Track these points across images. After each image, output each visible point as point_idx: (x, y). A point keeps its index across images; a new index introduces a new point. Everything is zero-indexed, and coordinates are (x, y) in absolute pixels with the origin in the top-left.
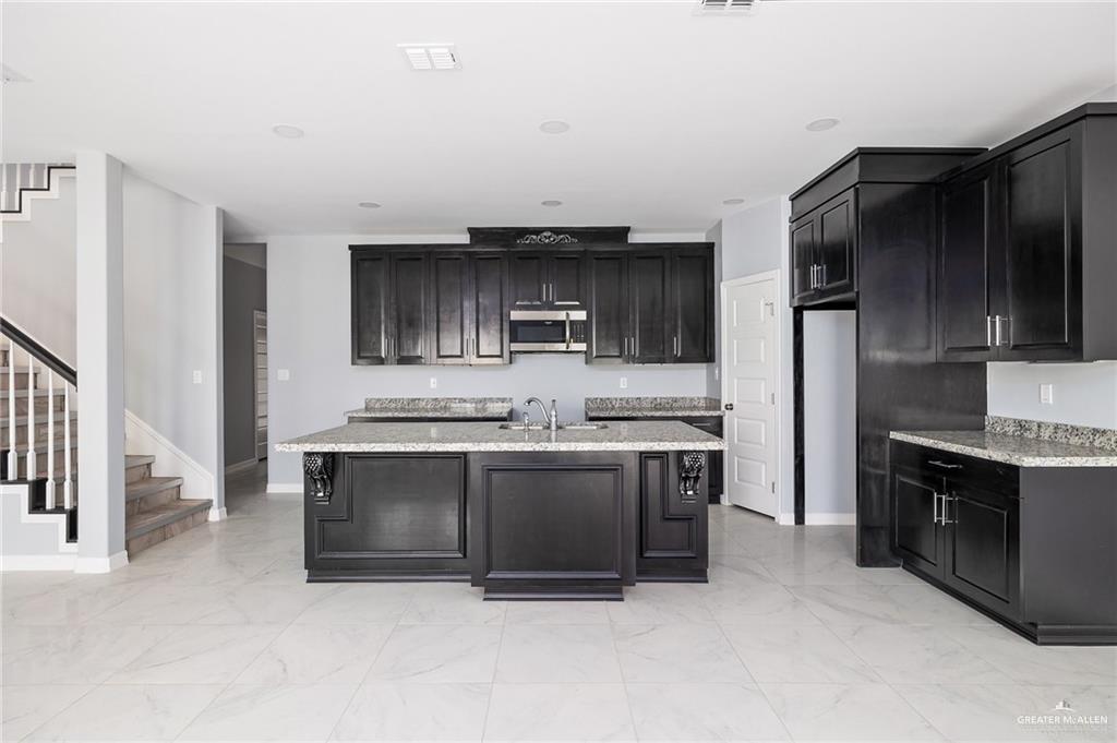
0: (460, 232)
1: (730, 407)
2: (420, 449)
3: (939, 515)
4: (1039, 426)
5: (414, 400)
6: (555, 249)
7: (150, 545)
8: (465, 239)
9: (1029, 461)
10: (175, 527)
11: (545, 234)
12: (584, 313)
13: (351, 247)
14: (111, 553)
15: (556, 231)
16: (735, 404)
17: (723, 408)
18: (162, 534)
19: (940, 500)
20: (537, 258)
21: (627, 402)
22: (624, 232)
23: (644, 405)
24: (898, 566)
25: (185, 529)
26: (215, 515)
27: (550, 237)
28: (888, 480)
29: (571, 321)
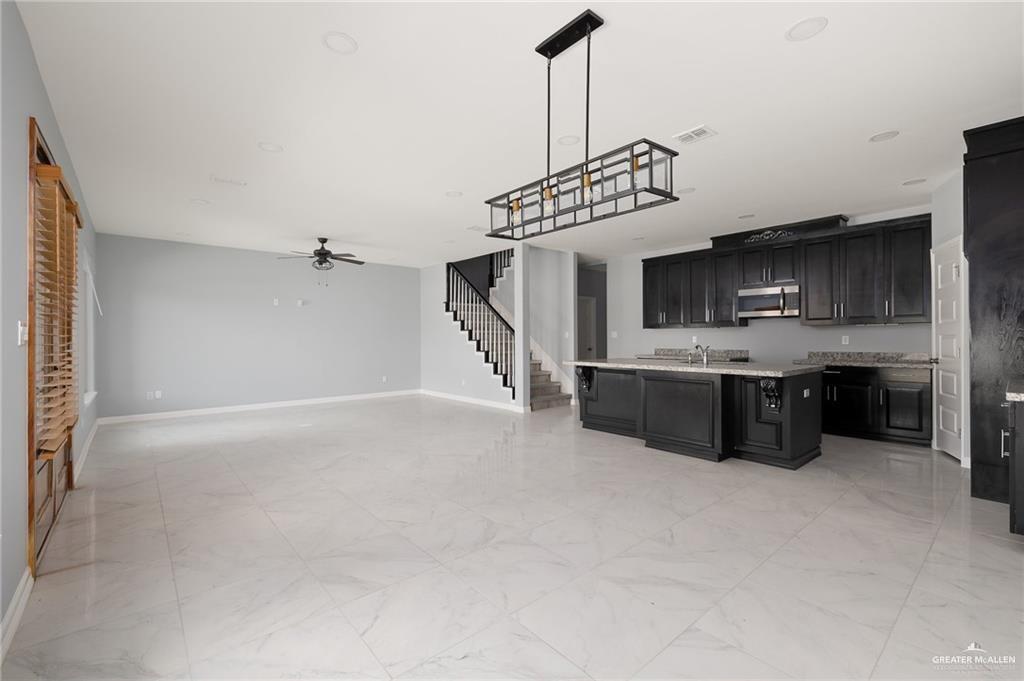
0: (707, 240)
5: (682, 350)
6: (774, 242)
7: (542, 408)
8: (709, 245)
10: (554, 403)
11: (766, 233)
12: (797, 287)
13: (643, 261)
14: (524, 406)
15: (775, 229)
16: (940, 358)
18: (547, 405)
20: (760, 251)
21: (849, 356)
23: (867, 358)
25: (559, 405)
26: (574, 402)
27: (770, 235)
29: (784, 294)
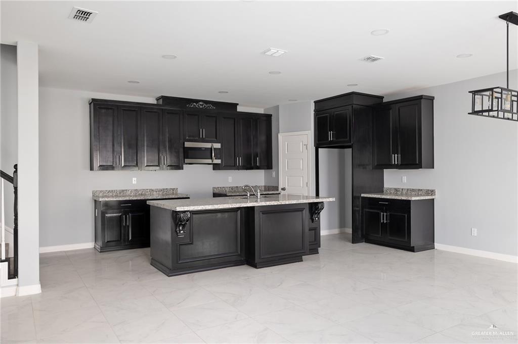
1: (283, 189)
2: (237, 206)
3: (383, 219)
4: (402, 190)
5: (123, 191)
6: (205, 111)
9: (414, 199)
11: (201, 103)
12: (220, 144)
15: (205, 102)
16: (287, 187)
17: (280, 189)
19: (383, 215)
20: (197, 115)
21: (232, 189)
22: (235, 105)
23: (240, 190)
24: (363, 242)
27: (202, 105)
28: (361, 212)
29: (214, 149)
